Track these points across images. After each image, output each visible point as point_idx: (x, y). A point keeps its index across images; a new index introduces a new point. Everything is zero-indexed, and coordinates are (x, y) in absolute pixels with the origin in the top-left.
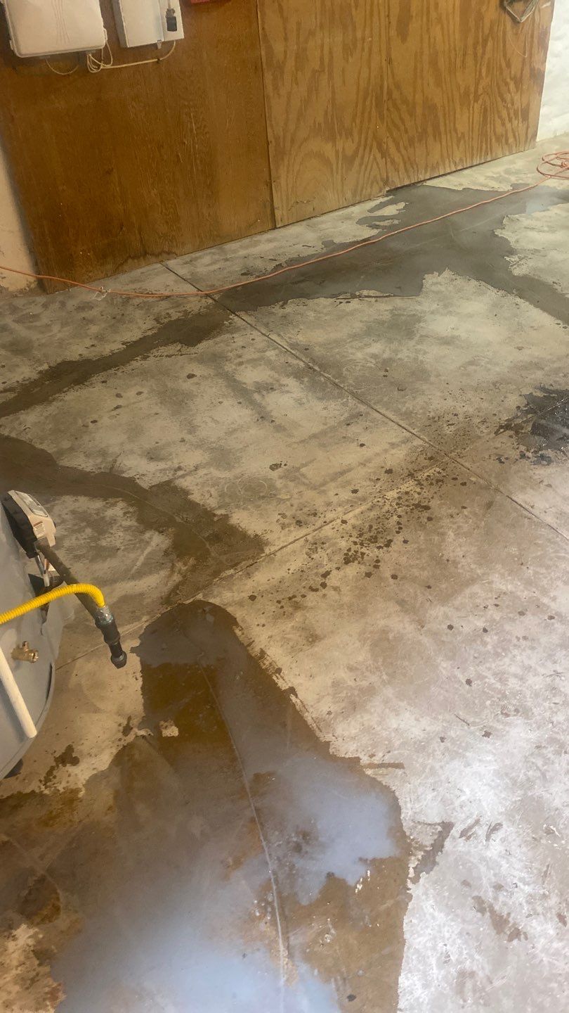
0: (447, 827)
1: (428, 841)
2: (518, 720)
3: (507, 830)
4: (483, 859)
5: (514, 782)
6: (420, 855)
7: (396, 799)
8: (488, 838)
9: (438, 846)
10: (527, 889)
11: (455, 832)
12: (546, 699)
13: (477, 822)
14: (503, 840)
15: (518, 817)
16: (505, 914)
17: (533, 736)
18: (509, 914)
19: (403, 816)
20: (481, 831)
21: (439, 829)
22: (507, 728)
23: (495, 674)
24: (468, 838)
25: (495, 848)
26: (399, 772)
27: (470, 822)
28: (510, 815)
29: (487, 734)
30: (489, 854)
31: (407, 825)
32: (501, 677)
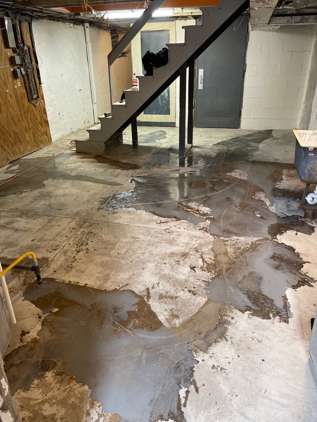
0: (148, 289)
1: (146, 294)
2: (148, 263)
3: (161, 282)
4: (160, 290)
5: (156, 274)
6: (146, 297)
7: (132, 291)
8: (158, 286)
9: (149, 293)
10: (173, 289)
11: (150, 288)
12: (151, 257)
13: (154, 285)
14: (162, 284)
15: (162, 279)
16: (171, 296)
17: (154, 264)
18: (172, 295)
19: (136, 293)
20: (156, 285)
21: (146, 290)
22: (147, 266)
23: (137, 257)
24: (154, 288)
25: (161, 287)
26: (129, 285)
27: (152, 285)
28: (160, 280)
29: (143, 269)
30: (160, 288)
31: (138, 294)
32: (138, 257)
